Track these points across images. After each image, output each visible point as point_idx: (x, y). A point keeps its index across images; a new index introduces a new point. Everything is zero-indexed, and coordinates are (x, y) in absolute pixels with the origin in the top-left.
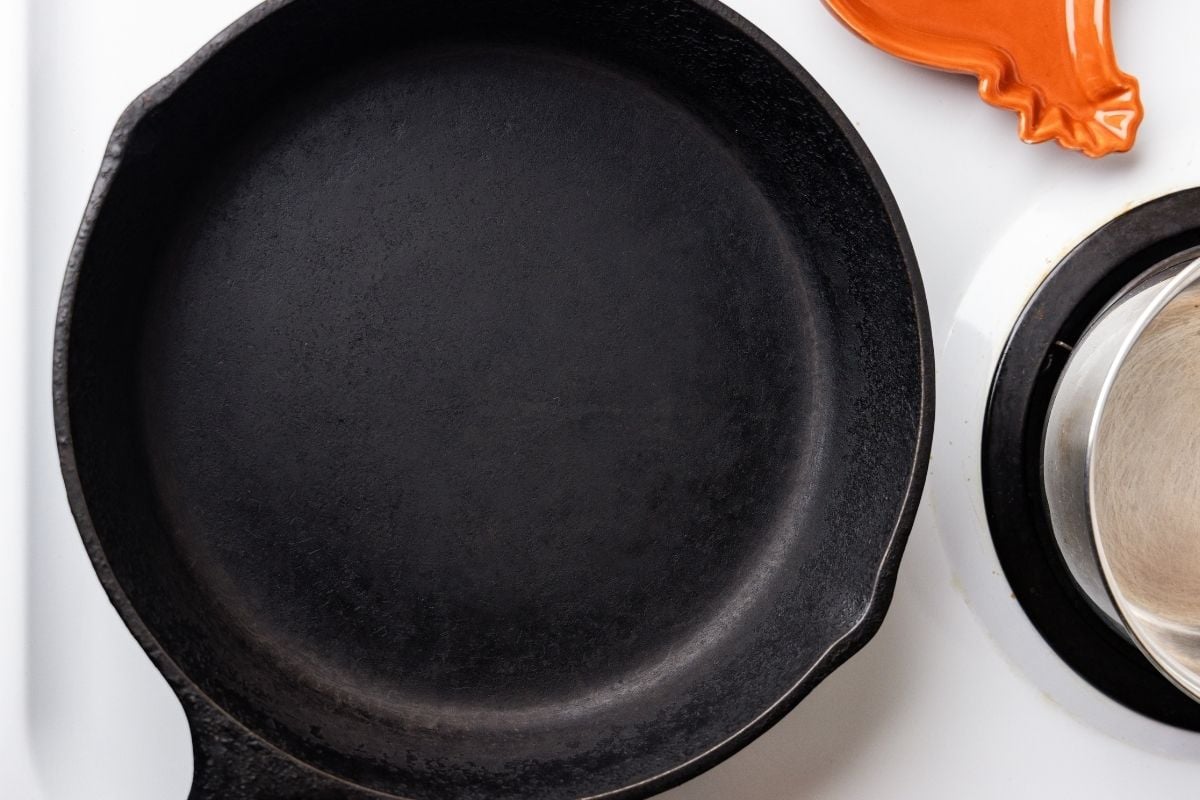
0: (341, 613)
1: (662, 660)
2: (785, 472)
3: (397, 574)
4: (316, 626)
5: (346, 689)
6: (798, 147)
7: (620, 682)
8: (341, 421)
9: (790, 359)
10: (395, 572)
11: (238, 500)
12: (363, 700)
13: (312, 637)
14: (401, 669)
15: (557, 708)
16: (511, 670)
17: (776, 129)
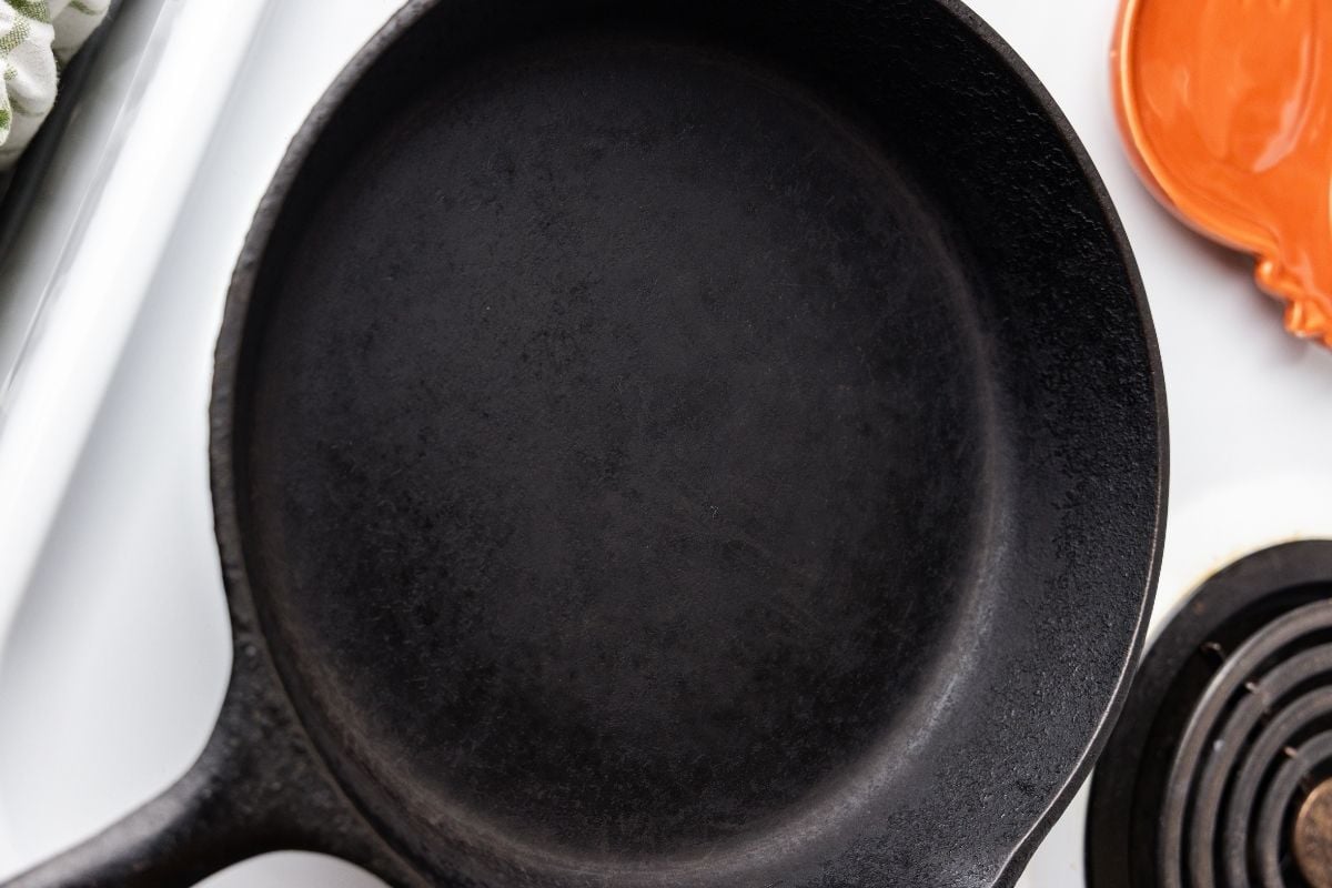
0: (387, 638)
1: (701, 858)
2: (899, 704)
3: (467, 622)
4: (353, 640)
5: (355, 732)
6: (1077, 364)
7: (647, 863)
8: (486, 415)
9: (949, 585)
10: (465, 619)
11: (334, 447)
12: (369, 754)
13: (341, 652)
14: (423, 738)
15: (571, 864)
16: (540, 795)
17: (1062, 334)
